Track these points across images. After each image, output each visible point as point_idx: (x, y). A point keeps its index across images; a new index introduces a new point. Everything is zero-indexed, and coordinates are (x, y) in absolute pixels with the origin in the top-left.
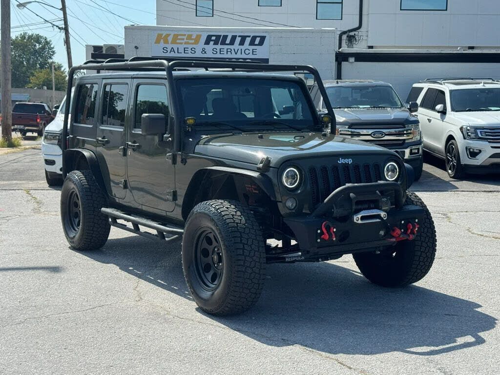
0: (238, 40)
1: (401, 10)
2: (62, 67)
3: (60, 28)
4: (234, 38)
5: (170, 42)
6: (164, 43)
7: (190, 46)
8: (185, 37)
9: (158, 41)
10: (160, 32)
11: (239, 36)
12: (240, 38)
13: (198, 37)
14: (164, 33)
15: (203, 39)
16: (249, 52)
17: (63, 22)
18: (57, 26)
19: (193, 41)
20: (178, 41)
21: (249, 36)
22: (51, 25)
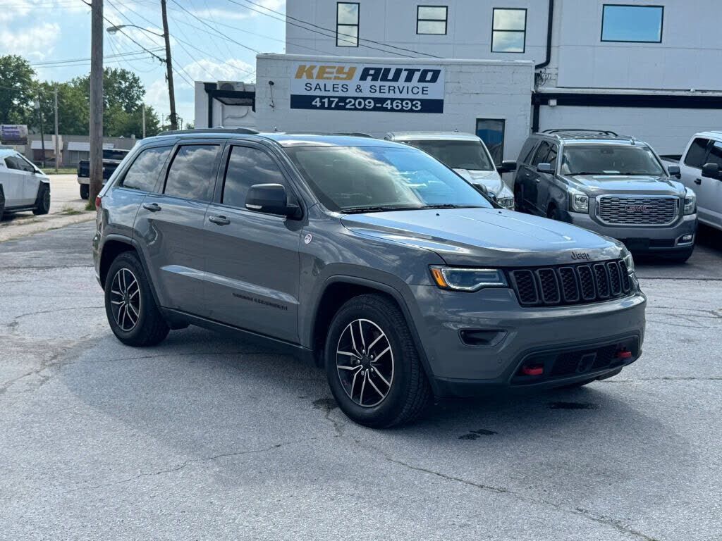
0: (404, 75)
1: (602, 41)
2: (153, 110)
3: (161, 60)
4: (398, 72)
5: (315, 77)
6: (307, 78)
7: (341, 83)
8: (335, 70)
9: (299, 76)
10: (303, 63)
11: (406, 70)
12: (407, 72)
13: (352, 70)
14: (308, 65)
15: (358, 73)
16: (418, 90)
17: (165, 52)
18: (158, 57)
19: (345, 76)
20: (325, 75)
21: (419, 70)
22: (151, 55)
